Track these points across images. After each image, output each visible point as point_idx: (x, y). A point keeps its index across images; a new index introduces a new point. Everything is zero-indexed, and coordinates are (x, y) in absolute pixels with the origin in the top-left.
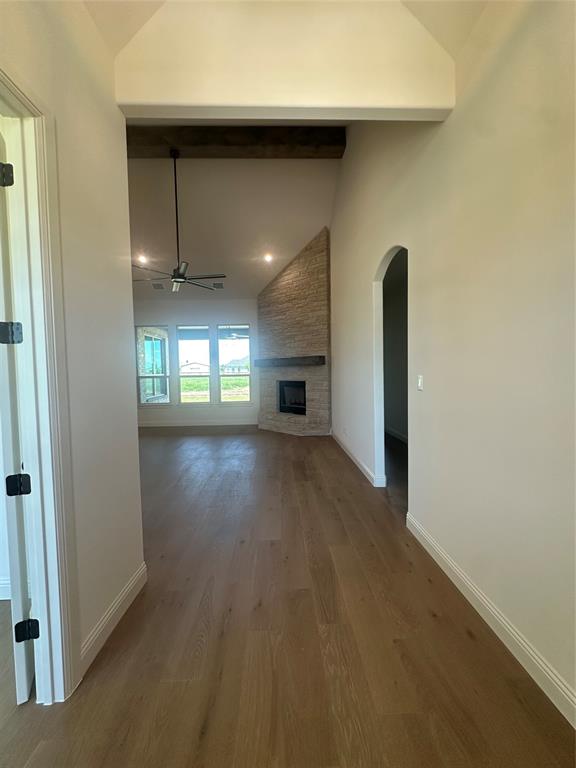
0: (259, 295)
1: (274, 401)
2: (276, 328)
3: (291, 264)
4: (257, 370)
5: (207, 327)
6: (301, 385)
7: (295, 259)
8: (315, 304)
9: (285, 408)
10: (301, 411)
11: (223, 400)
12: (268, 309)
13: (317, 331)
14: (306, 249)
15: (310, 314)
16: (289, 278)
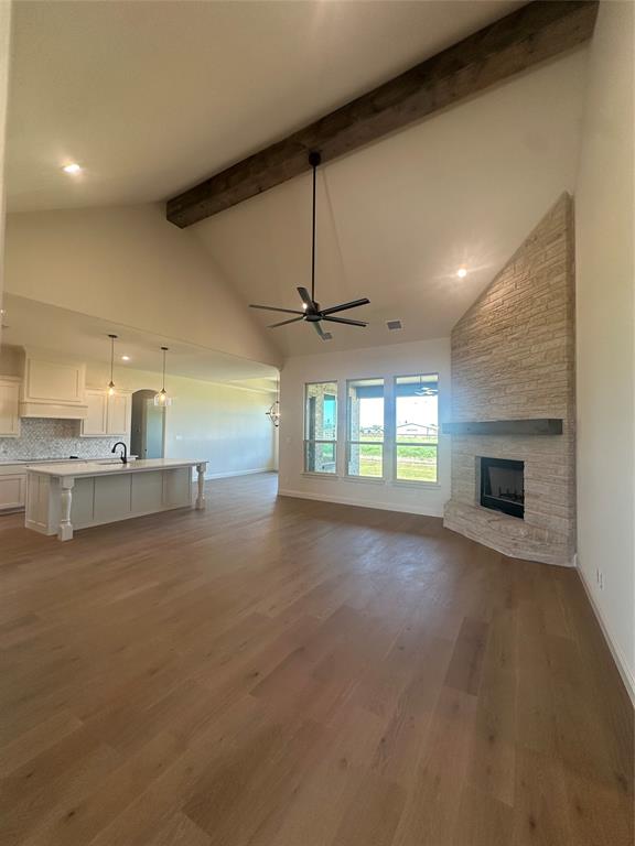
0: (453, 331)
1: (472, 488)
2: (477, 375)
3: (501, 273)
4: (448, 437)
5: (381, 382)
6: (518, 466)
7: (507, 265)
8: (544, 329)
9: (488, 500)
10: (517, 511)
11: (399, 477)
12: (466, 348)
13: (548, 375)
14: (528, 243)
15: (534, 349)
16: (497, 296)
